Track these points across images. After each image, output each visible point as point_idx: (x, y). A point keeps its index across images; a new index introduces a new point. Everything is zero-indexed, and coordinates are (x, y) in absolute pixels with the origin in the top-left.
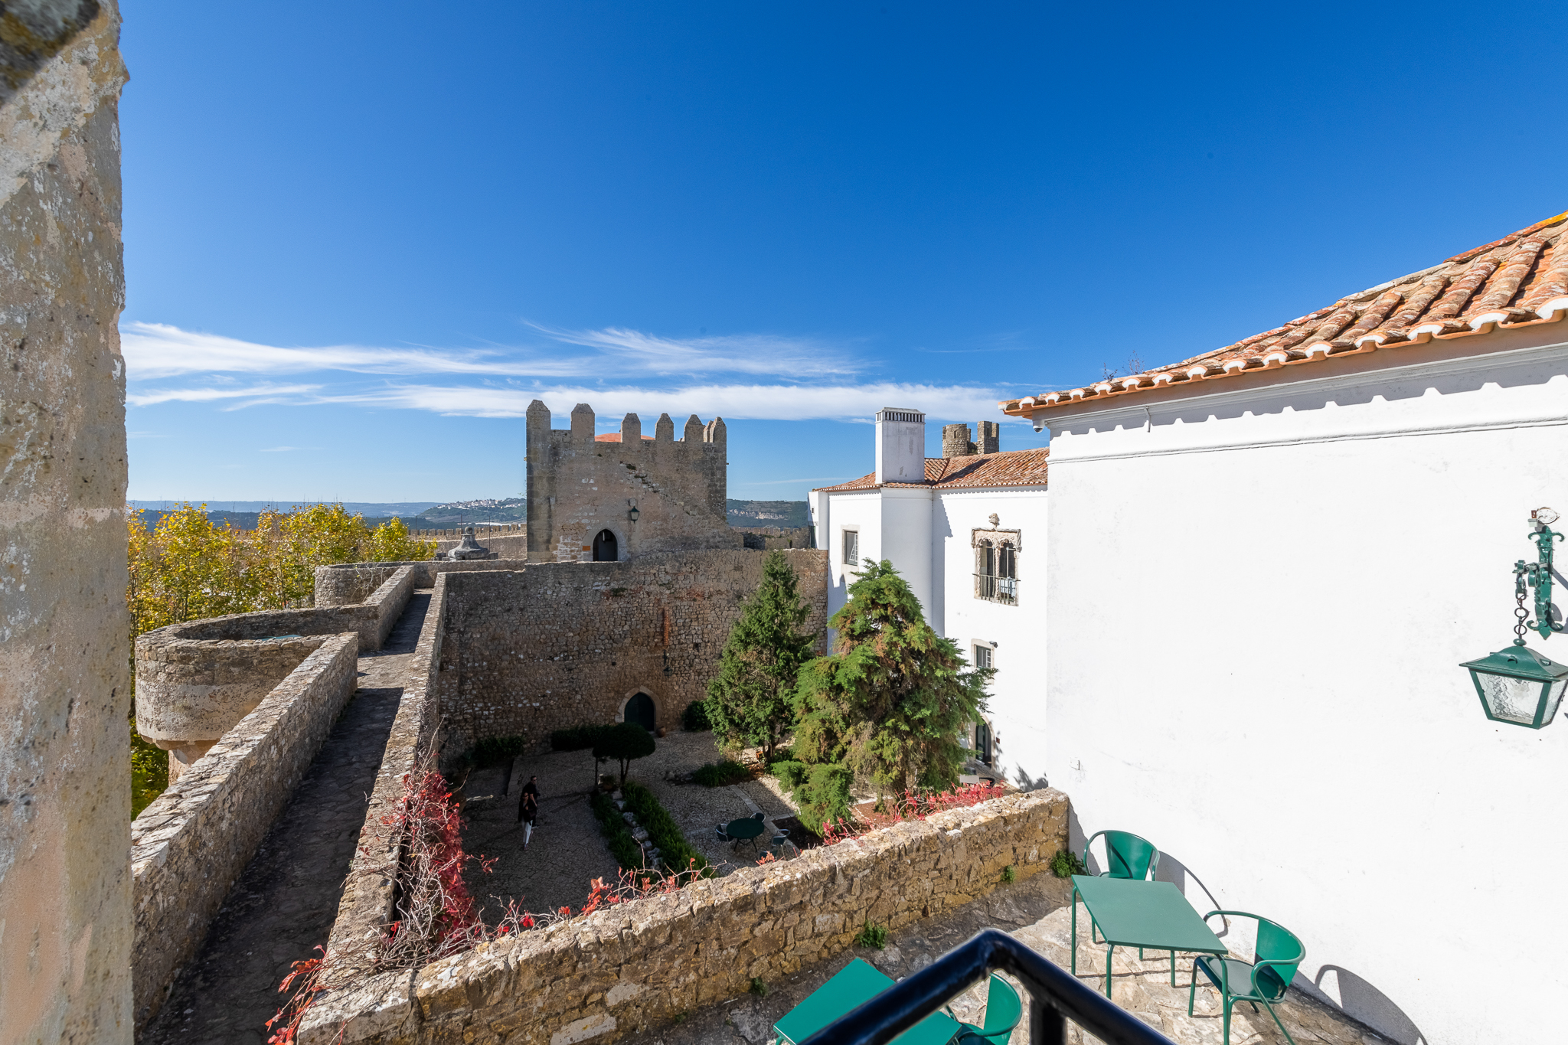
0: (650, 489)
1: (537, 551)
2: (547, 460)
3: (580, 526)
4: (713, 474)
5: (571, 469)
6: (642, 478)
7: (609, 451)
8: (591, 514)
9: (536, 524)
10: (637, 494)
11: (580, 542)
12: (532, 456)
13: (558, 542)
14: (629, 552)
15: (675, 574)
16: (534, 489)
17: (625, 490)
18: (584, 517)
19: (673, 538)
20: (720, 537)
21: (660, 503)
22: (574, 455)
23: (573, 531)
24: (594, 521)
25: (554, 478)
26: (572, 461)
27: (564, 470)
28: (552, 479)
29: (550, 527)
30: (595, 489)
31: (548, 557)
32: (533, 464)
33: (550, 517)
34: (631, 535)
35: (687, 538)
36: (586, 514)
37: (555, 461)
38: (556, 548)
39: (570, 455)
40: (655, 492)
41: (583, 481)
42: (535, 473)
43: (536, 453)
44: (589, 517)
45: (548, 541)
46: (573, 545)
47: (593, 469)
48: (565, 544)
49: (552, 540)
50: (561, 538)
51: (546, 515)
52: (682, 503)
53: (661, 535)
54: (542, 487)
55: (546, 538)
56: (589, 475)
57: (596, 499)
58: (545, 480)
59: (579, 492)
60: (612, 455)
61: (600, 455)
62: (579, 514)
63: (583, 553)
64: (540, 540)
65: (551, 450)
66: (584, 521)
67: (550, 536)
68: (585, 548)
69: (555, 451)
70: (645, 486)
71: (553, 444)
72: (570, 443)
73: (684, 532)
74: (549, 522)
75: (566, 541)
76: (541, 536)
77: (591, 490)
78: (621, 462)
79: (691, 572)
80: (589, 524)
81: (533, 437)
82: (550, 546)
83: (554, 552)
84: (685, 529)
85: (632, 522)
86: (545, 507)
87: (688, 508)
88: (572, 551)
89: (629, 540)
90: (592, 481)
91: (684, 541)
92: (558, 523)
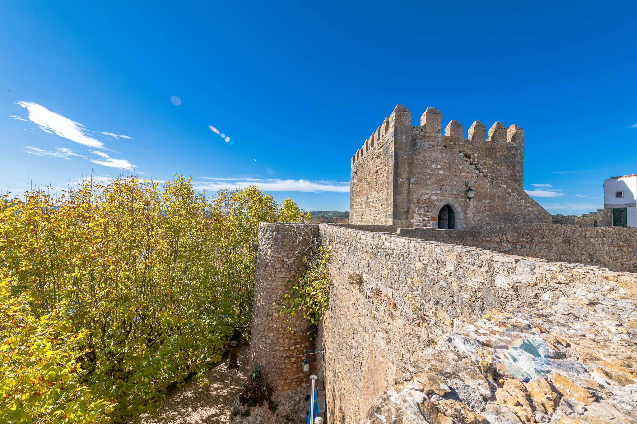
0: (481, 174)
1: (400, 219)
2: (408, 149)
3: (429, 202)
4: (514, 167)
5: (424, 157)
6: (475, 164)
7: (451, 143)
8: (438, 192)
9: (400, 198)
10: (472, 177)
11: (430, 214)
12: (398, 146)
13: (414, 213)
14: (465, 223)
15: (514, 243)
16: (399, 171)
17: (463, 174)
18: (433, 194)
19: (497, 214)
20: (534, 215)
21: (488, 186)
22: (427, 146)
23: (425, 205)
24: (440, 198)
25: (412, 163)
26: (425, 151)
27: (420, 157)
28: (411, 164)
29: (409, 201)
30: (441, 172)
31: (407, 224)
32: (399, 152)
33: (409, 193)
34: (467, 210)
35: (509, 214)
36: (434, 192)
37: (414, 150)
38: (412, 218)
39: (424, 146)
40: (485, 176)
41: (433, 166)
42: (400, 159)
43: (400, 144)
44: (436, 195)
45: (407, 212)
46: (425, 215)
47: (440, 157)
48: (419, 215)
49: (410, 210)
50: (416, 210)
51: (406, 192)
52: (505, 186)
53: (489, 211)
54: (404, 171)
55: (405, 209)
56: (437, 161)
57: (441, 180)
58: (406, 165)
59: (430, 174)
60: (454, 146)
61: (445, 146)
62: (429, 192)
63: (431, 222)
64: (402, 210)
65: (411, 141)
66: (433, 197)
67: (409, 208)
68: (433, 219)
69: (414, 142)
70: (477, 171)
71: (412, 137)
72: (424, 136)
73: (506, 209)
74: (408, 197)
75: (420, 212)
76: (403, 208)
77: (438, 173)
78: (460, 152)
79: (527, 242)
80: (437, 200)
81: (399, 131)
82: (409, 216)
83: (411, 221)
84: (508, 207)
85: (468, 200)
86: (405, 186)
87: (509, 190)
88: (424, 220)
89: (465, 213)
90: (439, 167)
91: (506, 216)
92: (415, 197)
